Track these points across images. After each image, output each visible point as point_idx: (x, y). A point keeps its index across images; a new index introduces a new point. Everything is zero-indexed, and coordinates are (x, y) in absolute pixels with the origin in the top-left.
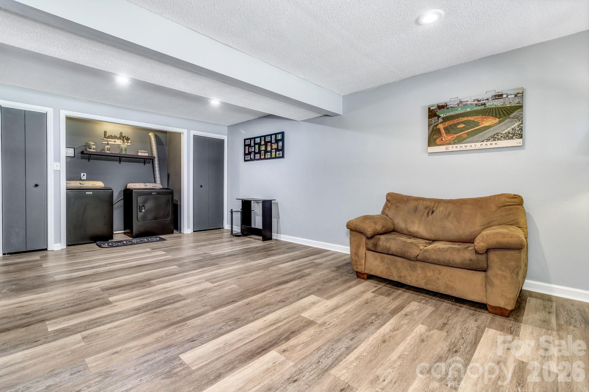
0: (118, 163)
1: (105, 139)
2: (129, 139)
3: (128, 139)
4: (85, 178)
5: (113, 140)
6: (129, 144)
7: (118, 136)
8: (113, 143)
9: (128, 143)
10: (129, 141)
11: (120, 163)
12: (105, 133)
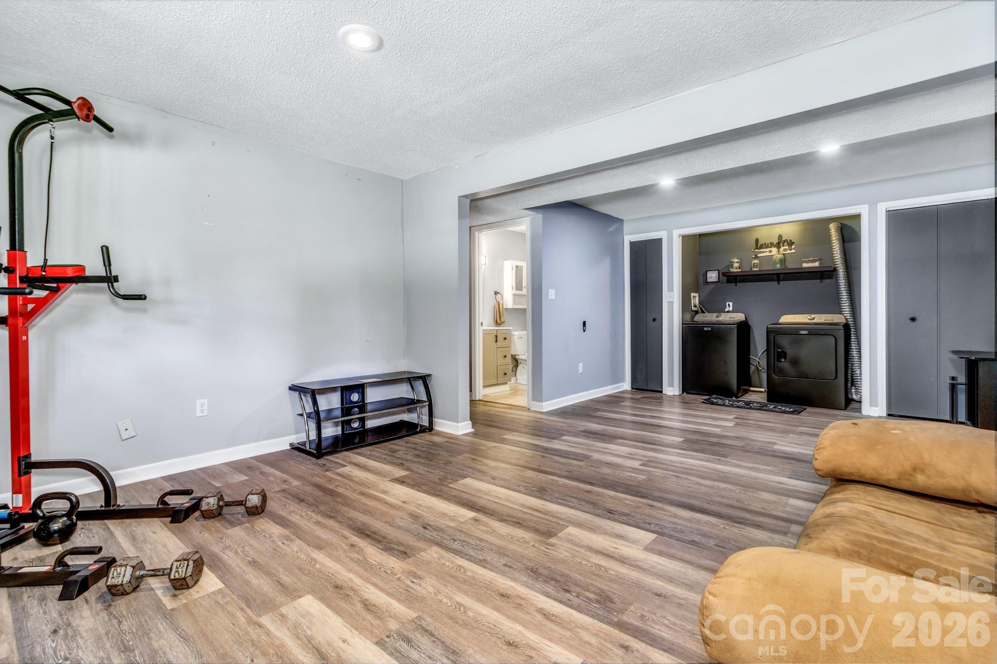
0: (775, 283)
1: (756, 250)
2: (793, 243)
3: (791, 243)
4: (731, 309)
5: (768, 250)
6: (793, 251)
7: (776, 241)
8: (768, 254)
9: (791, 250)
10: (793, 247)
11: (779, 283)
12: (757, 240)
